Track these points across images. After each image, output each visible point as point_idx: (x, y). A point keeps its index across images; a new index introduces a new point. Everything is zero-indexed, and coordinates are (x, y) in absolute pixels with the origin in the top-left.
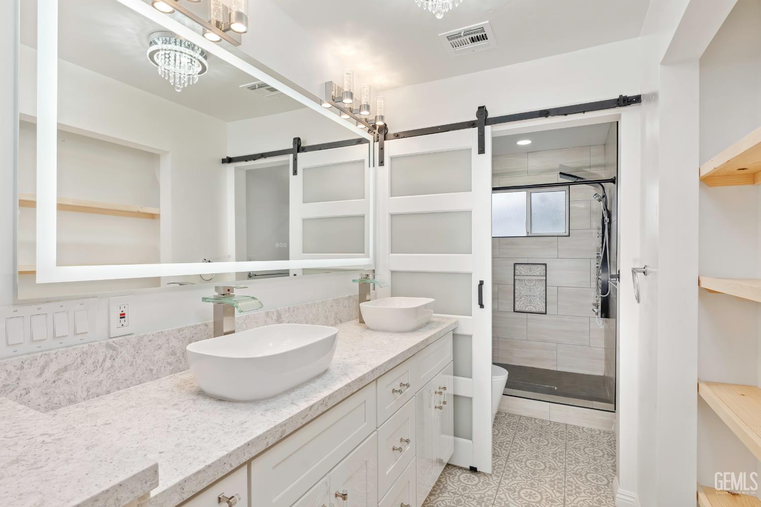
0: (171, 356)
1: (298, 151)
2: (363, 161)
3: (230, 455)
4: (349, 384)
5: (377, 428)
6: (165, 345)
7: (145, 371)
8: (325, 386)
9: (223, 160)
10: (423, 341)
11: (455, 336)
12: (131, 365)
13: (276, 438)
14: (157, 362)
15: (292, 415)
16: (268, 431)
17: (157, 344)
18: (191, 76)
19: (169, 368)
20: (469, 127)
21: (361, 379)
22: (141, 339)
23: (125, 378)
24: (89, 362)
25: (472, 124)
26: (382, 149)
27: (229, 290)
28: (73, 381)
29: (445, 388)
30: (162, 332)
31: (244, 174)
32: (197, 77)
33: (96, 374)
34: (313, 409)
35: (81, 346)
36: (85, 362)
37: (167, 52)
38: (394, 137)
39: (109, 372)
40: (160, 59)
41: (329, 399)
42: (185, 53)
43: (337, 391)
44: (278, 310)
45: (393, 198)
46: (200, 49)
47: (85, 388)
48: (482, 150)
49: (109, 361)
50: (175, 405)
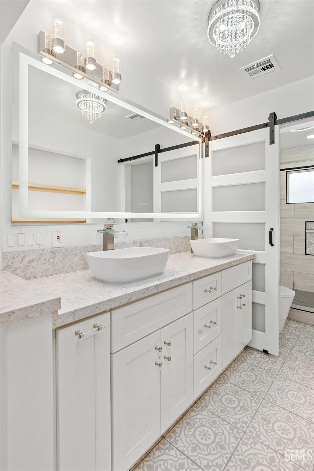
0: (81, 261)
1: (158, 152)
2: (196, 156)
3: (99, 304)
4: (173, 280)
5: (193, 311)
6: (79, 254)
7: (69, 267)
8: (159, 280)
9: (118, 161)
10: (227, 263)
11: (253, 264)
12: (62, 263)
13: (126, 301)
14: (75, 263)
15: (136, 290)
16: (121, 296)
17: (75, 253)
18: (98, 114)
19: (81, 267)
20: (264, 127)
21: (181, 279)
22: (67, 250)
23: (59, 269)
24: (43, 258)
25: (266, 125)
26: (207, 147)
27: (111, 226)
28: (36, 267)
29: (244, 296)
30: (77, 247)
31: (129, 168)
32: (101, 114)
33: (46, 265)
34: (149, 290)
35: (39, 250)
36: (41, 259)
37: (86, 102)
38: (214, 139)
39: (52, 265)
40: (82, 106)
41: (159, 286)
42: (95, 101)
43: (164, 282)
44: (140, 241)
45: (214, 177)
46: (102, 99)
47: (41, 272)
48: (272, 142)
49: (52, 259)
50: (80, 282)
